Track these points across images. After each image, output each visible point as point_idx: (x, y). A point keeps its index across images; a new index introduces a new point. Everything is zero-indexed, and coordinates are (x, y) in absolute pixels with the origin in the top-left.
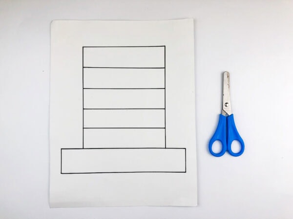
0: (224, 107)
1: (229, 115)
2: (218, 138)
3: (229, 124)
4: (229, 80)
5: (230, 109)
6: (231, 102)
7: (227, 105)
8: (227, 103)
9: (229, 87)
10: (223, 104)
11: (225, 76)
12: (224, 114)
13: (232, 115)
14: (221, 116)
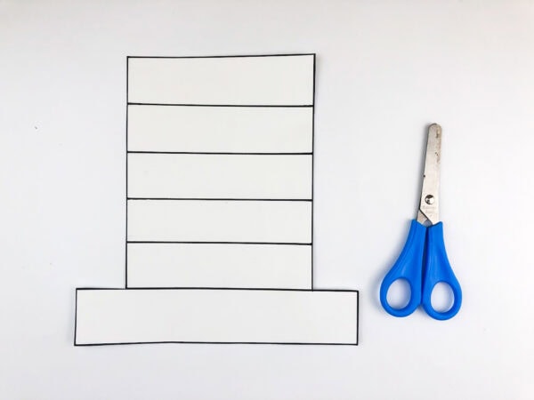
0: (423, 203)
1: (434, 223)
2: (403, 273)
3: (431, 244)
4: (440, 143)
5: (437, 210)
6: (439, 194)
7: (431, 200)
8: (430, 197)
9: (438, 160)
10: (423, 198)
11: (432, 134)
12: (422, 221)
13: (440, 224)
14: (414, 224)
